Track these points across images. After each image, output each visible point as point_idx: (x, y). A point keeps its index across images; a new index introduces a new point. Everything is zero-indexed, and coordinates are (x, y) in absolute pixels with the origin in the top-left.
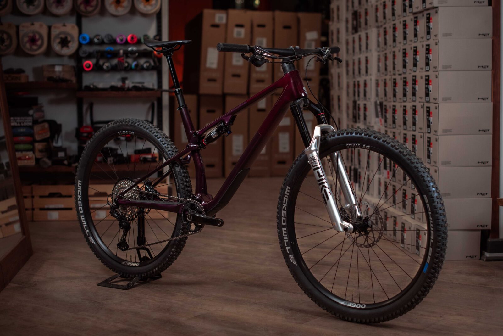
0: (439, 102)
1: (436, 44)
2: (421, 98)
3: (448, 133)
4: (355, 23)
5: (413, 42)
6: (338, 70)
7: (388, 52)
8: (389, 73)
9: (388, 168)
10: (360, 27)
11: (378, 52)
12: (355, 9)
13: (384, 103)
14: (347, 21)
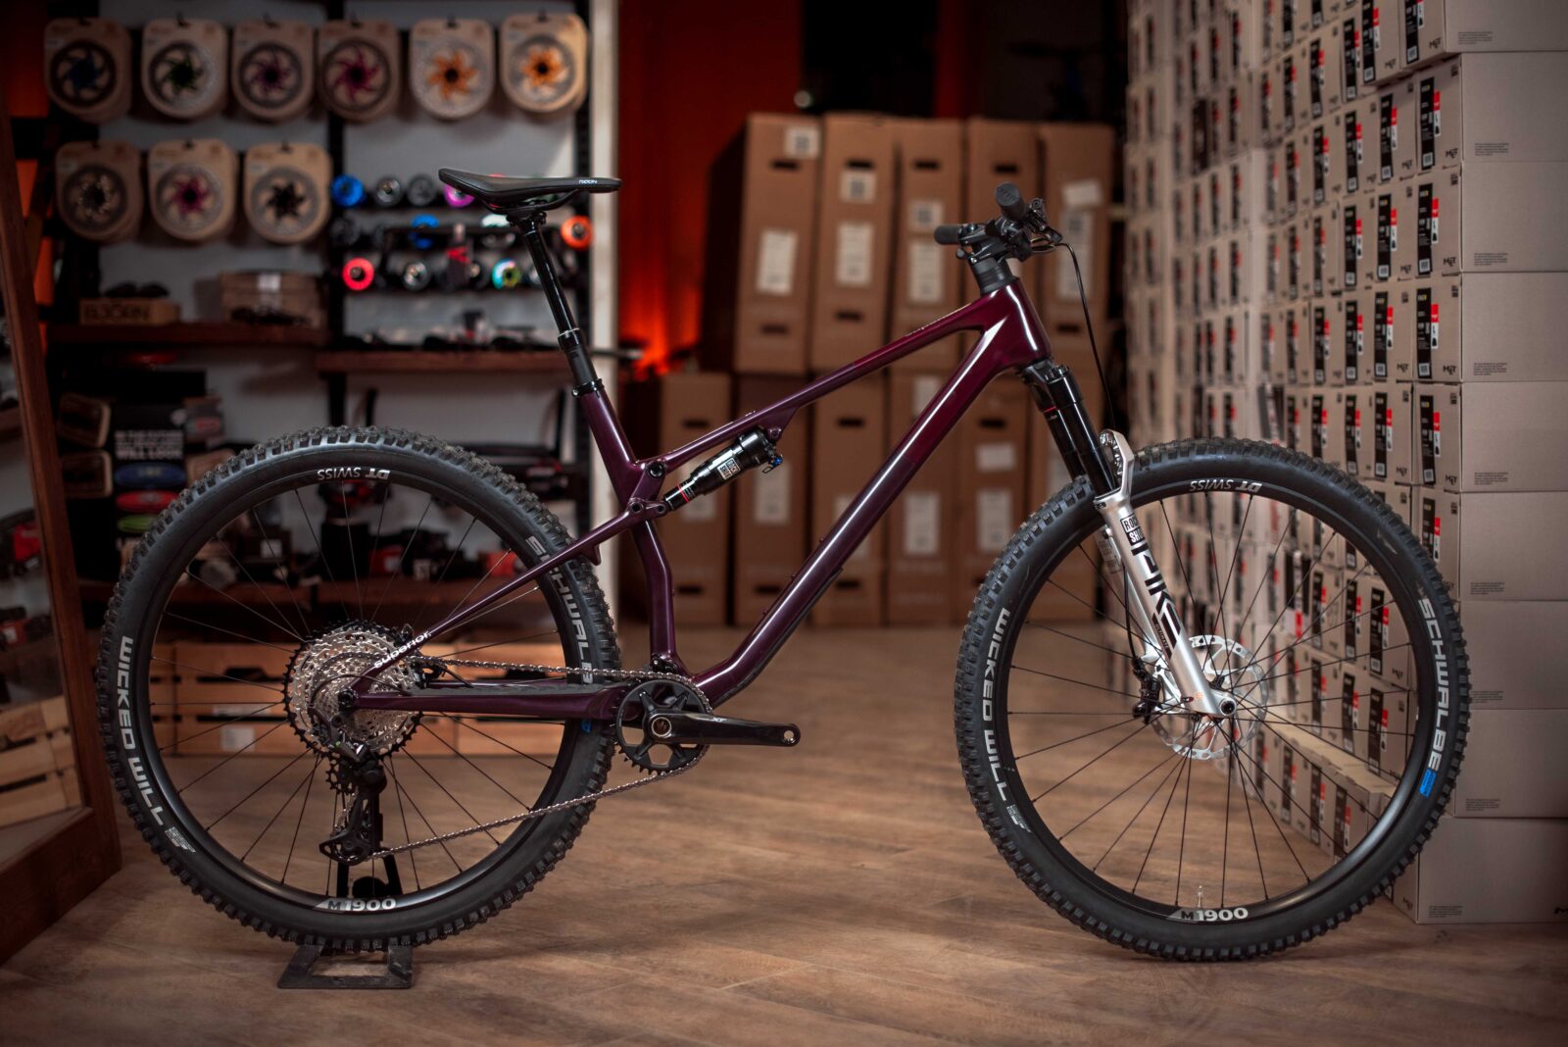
0: (1462, 381)
1: (1454, 182)
2: (1403, 367)
3: (1494, 486)
4: (1200, 138)
5: (1378, 180)
6: (1150, 292)
7: (1298, 221)
8: (1302, 293)
9: (1299, 603)
10: (1215, 147)
11: (1271, 225)
12: (1202, 93)
13: (1289, 391)
14: (1177, 136)
